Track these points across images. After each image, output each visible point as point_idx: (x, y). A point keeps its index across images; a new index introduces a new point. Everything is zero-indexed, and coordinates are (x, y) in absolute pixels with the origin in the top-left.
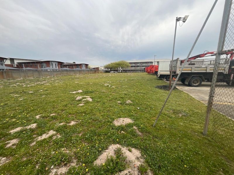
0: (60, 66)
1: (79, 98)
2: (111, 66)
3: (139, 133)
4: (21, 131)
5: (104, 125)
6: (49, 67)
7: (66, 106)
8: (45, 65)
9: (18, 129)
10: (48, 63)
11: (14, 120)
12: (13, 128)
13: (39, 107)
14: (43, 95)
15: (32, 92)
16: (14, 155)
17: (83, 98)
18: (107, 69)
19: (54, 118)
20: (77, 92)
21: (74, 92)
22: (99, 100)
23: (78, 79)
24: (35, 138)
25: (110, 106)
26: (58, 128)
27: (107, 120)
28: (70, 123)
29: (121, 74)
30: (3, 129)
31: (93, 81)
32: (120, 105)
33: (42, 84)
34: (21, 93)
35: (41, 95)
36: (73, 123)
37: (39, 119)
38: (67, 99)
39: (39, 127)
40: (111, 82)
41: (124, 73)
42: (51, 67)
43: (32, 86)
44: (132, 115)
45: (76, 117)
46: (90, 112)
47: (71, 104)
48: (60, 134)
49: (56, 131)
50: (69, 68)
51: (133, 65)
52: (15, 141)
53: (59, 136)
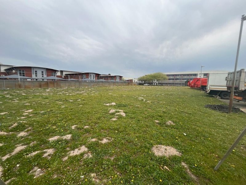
0: (97, 77)
1: (112, 111)
2: (145, 79)
3: (193, 176)
4: (58, 141)
5: (140, 151)
6: (88, 78)
7: (99, 118)
8: (85, 76)
9: (56, 138)
10: (87, 74)
11: (54, 127)
12: (52, 136)
13: (75, 117)
14: (81, 105)
15: (72, 101)
16: (48, 167)
17: (116, 112)
18: (141, 82)
19: (87, 131)
20: (110, 104)
21: (108, 105)
22: (133, 116)
23: (112, 90)
24: (68, 151)
25: (147, 125)
26: (89, 145)
27: (143, 145)
28: (102, 140)
29: (157, 87)
30: (45, 135)
31: (126, 94)
32: (159, 126)
33: (81, 94)
34: (64, 101)
35: (79, 104)
36: (105, 141)
37: (74, 130)
38: (101, 111)
39: (73, 139)
40: (145, 96)
41: (159, 86)
42: (90, 78)
43: (73, 95)
44: (177, 144)
45: (108, 134)
46: (124, 130)
47: (104, 118)
48: (91, 153)
49: (88, 148)
50: (104, 79)
51: (171, 77)
52: (50, 151)
53: (91, 156)
